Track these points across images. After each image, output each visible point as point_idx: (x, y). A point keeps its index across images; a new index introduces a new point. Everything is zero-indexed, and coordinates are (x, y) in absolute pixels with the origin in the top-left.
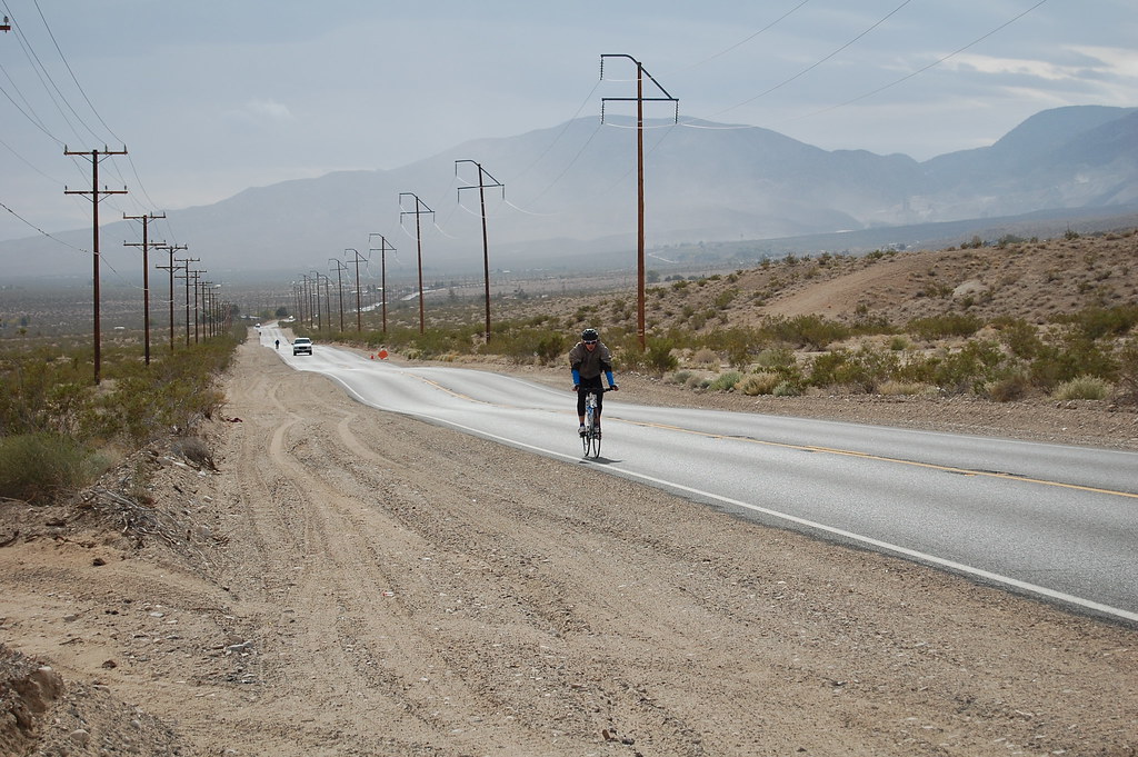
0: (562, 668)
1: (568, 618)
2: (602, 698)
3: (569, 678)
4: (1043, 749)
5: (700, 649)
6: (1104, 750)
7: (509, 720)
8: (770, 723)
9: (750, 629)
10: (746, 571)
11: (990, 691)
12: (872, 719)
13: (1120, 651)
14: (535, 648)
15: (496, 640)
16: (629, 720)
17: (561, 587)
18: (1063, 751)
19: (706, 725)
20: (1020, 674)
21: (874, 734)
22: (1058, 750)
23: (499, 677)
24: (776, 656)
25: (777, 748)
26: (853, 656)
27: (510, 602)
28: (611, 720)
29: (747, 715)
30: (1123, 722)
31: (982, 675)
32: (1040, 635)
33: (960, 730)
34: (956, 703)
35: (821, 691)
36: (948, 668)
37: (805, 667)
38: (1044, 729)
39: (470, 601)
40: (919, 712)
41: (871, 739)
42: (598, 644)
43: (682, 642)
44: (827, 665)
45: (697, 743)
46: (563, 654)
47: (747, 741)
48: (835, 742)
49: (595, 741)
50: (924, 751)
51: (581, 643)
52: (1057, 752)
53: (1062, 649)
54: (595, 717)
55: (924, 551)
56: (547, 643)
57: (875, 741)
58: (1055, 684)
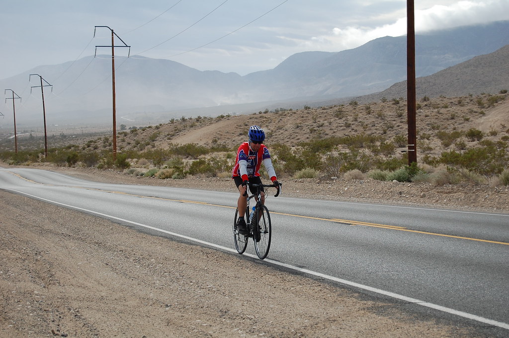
0: (42, 302)
1: (51, 279)
2: (57, 315)
3: (44, 307)
4: (255, 333)
5: (108, 291)
6: (282, 332)
7: (10, 327)
8: (133, 325)
9: (134, 282)
10: (138, 255)
11: (237, 307)
12: (180, 321)
13: (298, 287)
14: (31, 293)
15: (14, 290)
16: (67, 326)
17: (51, 264)
18: (264, 334)
19: (103, 326)
20: (252, 299)
21: (179, 328)
22: (262, 333)
23: (10, 307)
24: (142, 294)
25: (133, 336)
26: (178, 293)
27: (25, 272)
28: (59, 325)
29: (123, 321)
30: (294, 319)
31: (234, 300)
32: (264, 281)
33: (219, 325)
34: (220, 313)
35: (160, 309)
36: (220, 297)
37: (155, 298)
38: (258, 324)
39: (6, 272)
40: (202, 318)
41: (178, 331)
42: (61, 290)
43: (101, 288)
44: (165, 297)
45: (96, 335)
46: (43, 295)
47: (120, 333)
48: (160, 333)
49: (48, 335)
50: (201, 336)
51: (55, 289)
52: (261, 334)
53: (273, 287)
54: (52, 324)
55: (221, 245)
56: (38, 291)
57: (179, 332)
58: (267, 303)
